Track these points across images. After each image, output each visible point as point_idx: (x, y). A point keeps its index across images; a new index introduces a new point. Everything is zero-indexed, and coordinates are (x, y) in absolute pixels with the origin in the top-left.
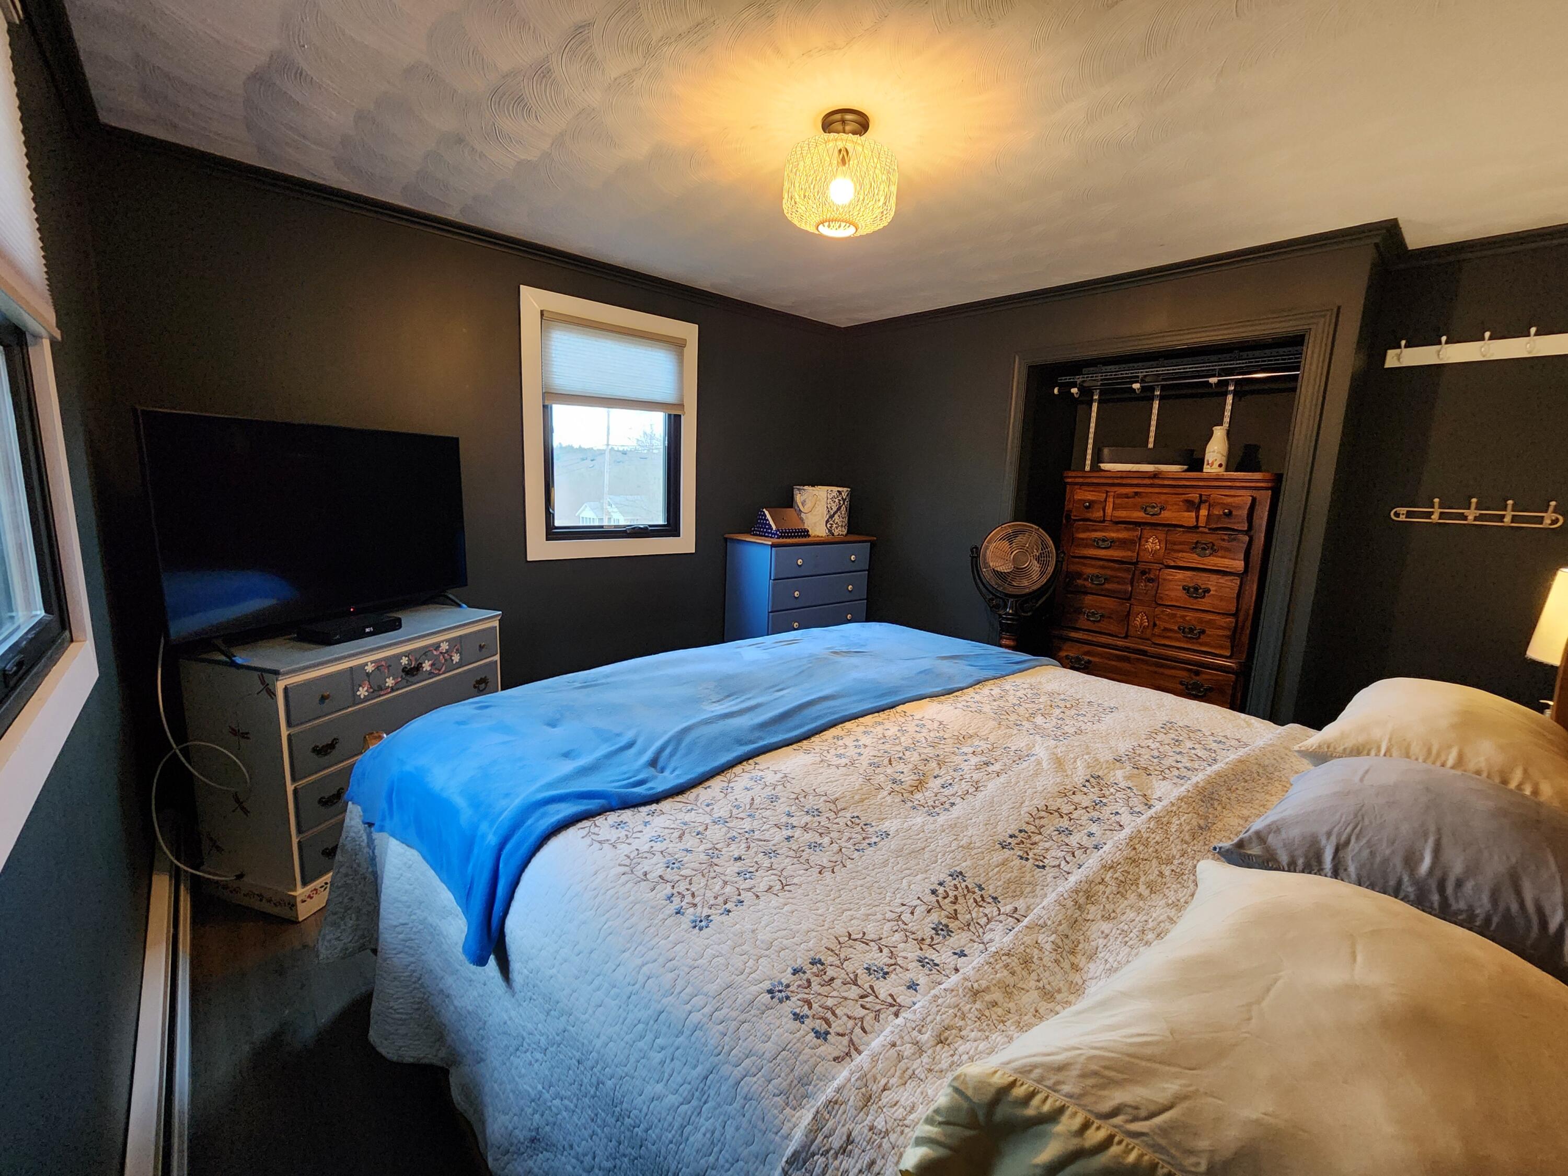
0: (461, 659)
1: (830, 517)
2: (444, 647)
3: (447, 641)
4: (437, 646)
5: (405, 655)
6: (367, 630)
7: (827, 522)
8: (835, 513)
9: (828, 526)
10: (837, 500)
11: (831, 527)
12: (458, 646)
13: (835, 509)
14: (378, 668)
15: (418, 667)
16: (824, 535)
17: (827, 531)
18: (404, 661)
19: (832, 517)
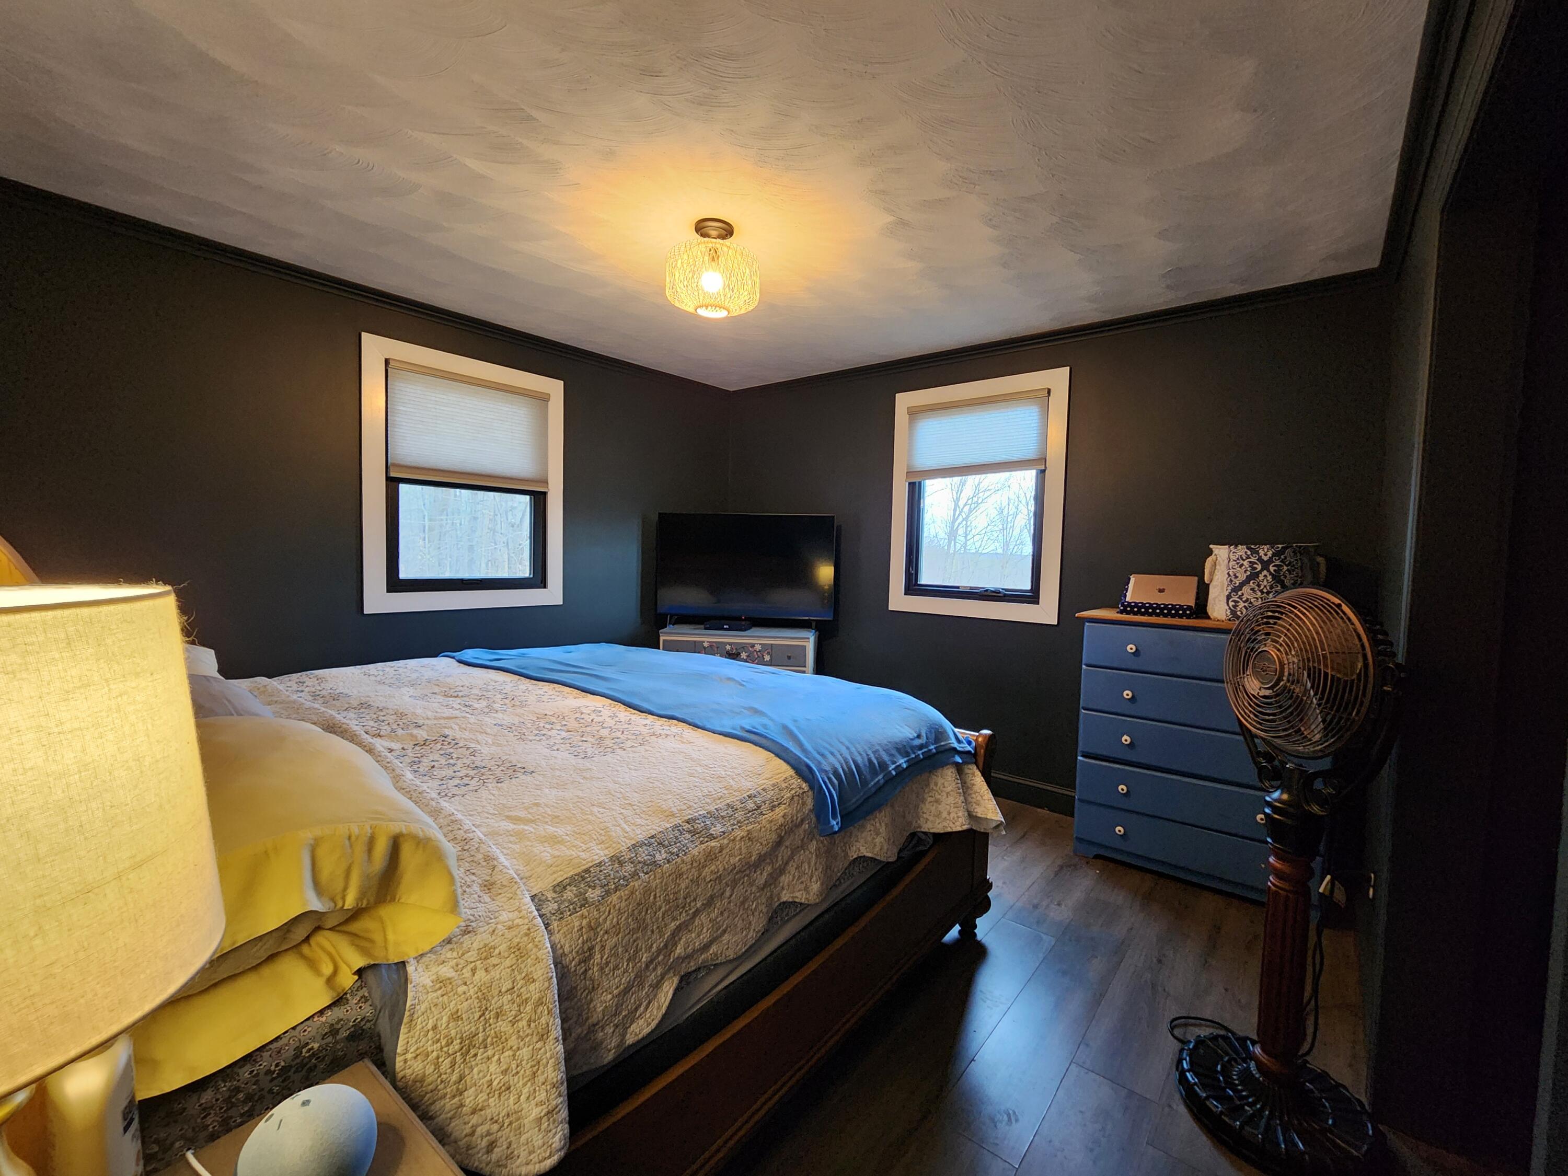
0: (771, 660)
1: (1233, 590)
2: (758, 647)
3: (760, 644)
4: (753, 646)
5: (730, 644)
6: (725, 627)
7: (1229, 597)
8: (1242, 584)
9: (1231, 604)
10: (1246, 563)
11: (1235, 606)
12: (770, 650)
13: (1242, 577)
14: (711, 646)
15: (738, 654)
16: (1224, 617)
17: (1229, 612)
18: (728, 647)
19: (1236, 590)
